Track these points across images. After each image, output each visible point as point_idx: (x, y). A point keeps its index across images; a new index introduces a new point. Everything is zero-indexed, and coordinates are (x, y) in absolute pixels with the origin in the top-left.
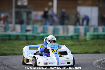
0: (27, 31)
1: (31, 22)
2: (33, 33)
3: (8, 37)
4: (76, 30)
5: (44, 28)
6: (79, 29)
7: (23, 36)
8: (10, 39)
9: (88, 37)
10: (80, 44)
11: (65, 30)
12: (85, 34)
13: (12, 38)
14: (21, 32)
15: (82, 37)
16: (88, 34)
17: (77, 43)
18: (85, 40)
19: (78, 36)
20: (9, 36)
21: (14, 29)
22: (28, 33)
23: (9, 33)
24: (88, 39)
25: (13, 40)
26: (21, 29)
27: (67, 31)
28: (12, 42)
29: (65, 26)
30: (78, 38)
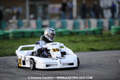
0: (44, 26)
1: (48, 16)
3: (21, 35)
4: (99, 24)
5: (62, 23)
6: (102, 23)
7: (39, 32)
8: (24, 37)
9: (113, 31)
10: (104, 40)
11: (87, 24)
12: (110, 28)
13: (26, 35)
14: (37, 28)
15: (106, 32)
16: (113, 27)
17: (100, 38)
18: (110, 35)
19: (101, 30)
20: (23, 33)
21: (29, 26)
23: (23, 29)
24: (112, 34)
25: (27, 37)
26: (37, 24)
27: (89, 25)
28: (26, 39)
29: (86, 20)
30: (101, 33)
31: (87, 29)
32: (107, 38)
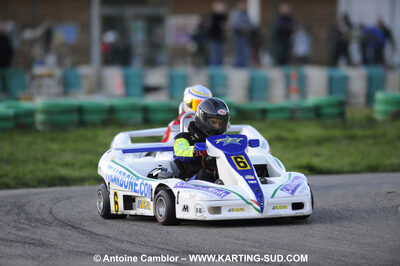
0: (149, 90)
2: (172, 96)
3: (75, 117)
4: (333, 85)
5: (212, 79)
6: (345, 80)
7: (133, 109)
8: (82, 124)
9: (380, 109)
10: (352, 138)
11: (294, 84)
12: (370, 99)
13: (89, 118)
14: (127, 94)
15: (356, 111)
16: (380, 96)
17: (336, 133)
18: (371, 121)
19: (342, 104)
20: (80, 110)
21: (99, 86)
22: (151, 100)
23: (80, 98)
24: (379, 117)
25: (94, 125)
26: (127, 83)
27: (302, 89)
28: (89, 133)
29: (292, 71)
30: (342, 115)
31: (295, 101)
32: (359, 132)
